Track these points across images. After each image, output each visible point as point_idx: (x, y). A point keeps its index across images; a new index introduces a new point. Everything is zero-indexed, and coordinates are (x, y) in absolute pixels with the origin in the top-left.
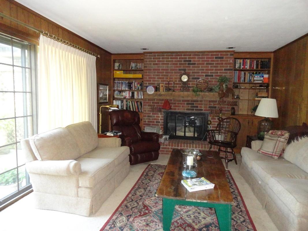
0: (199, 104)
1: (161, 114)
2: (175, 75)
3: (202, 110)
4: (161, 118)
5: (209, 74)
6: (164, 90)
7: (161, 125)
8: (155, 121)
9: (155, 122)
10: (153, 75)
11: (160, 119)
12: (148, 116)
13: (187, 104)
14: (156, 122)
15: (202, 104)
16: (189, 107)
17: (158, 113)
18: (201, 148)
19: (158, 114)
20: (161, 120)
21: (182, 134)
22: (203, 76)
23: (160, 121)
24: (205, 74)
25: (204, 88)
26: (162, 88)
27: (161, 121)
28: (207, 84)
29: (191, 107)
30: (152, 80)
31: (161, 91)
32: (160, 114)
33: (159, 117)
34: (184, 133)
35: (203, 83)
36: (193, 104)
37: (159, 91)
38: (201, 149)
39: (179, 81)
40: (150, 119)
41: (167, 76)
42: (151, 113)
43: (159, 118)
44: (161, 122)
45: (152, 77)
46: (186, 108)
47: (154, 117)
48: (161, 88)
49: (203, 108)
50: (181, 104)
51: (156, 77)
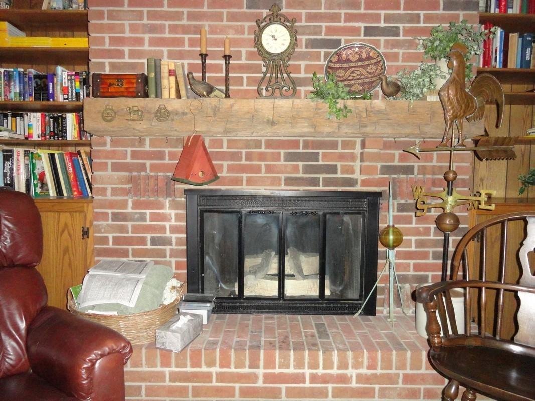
0: (342, 157)
1: (175, 205)
2: (230, 27)
3: (352, 182)
4: (173, 222)
5: (382, 24)
6: (183, 93)
7: (174, 254)
8: (149, 236)
9: (149, 242)
10: (133, 28)
11: (171, 226)
12: (116, 216)
13: (290, 157)
14: (154, 241)
15: (352, 158)
16: (296, 170)
17: (161, 199)
18: (369, 368)
19: (162, 206)
20: (174, 229)
21: (270, 289)
22: (355, 31)
23: (168, 234)
24: (362, 25)
25: (362, 84)
26: (173, 79)
27: (174, 236)
28: (374, 67)
29: (307, 170)
30: (126, 49)
31: (166, 94)
32: (168, 204)
33: (164, 217)
34: (276, 283)
35: (359, 64)
36: (315, 157)
37: (158, 95)
38: (370, 372)
39: (250, 55)
40: (123, 229)
41: (198, 30)
42: (130, 204)
43: (168, 224)
44: (174, 241)
45: (128, 34)
46: (283, 176)
47: (143, 217)
48: (165, 82)
49: (357, 176)
50: (262, 157)
51: (147, 36)
